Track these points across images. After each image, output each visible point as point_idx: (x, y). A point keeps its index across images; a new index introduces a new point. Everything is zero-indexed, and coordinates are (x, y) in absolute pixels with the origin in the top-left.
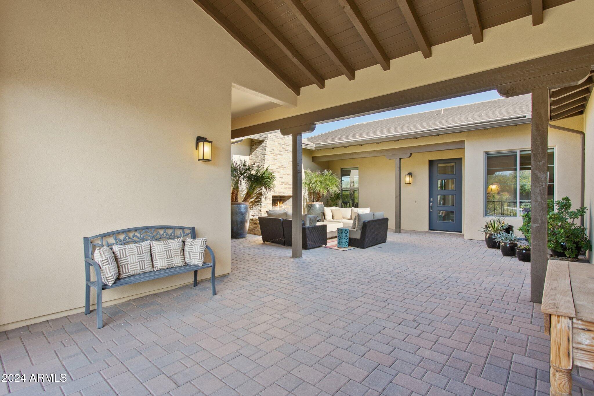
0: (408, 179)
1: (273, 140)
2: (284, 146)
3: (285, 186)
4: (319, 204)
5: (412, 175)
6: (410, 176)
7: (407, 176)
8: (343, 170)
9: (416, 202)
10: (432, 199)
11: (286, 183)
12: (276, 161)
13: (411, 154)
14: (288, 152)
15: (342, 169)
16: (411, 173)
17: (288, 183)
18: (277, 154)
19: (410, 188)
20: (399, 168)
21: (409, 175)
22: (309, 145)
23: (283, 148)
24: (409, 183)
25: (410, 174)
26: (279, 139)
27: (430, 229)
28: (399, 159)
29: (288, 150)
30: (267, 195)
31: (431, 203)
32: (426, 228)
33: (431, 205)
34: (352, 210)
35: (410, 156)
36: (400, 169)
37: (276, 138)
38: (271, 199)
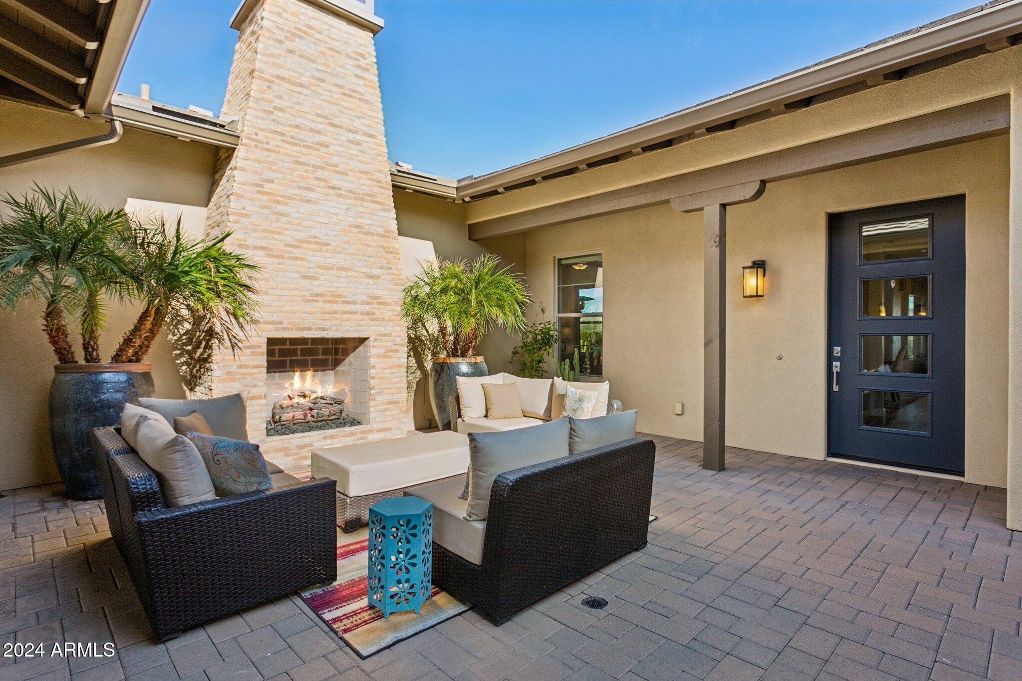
0: (752, 282)
1: (269, 147)
2: (320, 174)
3: (328, 306)
4: (471, 364)
5: (767, 267)
6: (760, 271)
7: (748, 270)
8: (564, 262)
9: (781, 359)
10: (837, 350)
11: (332, 296)
12: (284, 220)
13: (763, 183)
14: (340, 196)
15: (560, 260)
16: (764, 261)
17: (340, 296)
18: (290, 198)
19: (757, 310)
20: (718, 239)
21: (757, 268)
22: (436, 180)
23: (318, 179)
24: (757, 296)
25: (759, 265)
26: (297, 148)
27: (831, 453)
28: (717, 208)
29: (340, 189)
30: (241, 335)
31: (836, 364)
32: (816, 449)
33: (835, 370)
34: (552, 385)
35: (760, 193)
36: (720, 241)
37: (283, 141)
38: (264, 349)
